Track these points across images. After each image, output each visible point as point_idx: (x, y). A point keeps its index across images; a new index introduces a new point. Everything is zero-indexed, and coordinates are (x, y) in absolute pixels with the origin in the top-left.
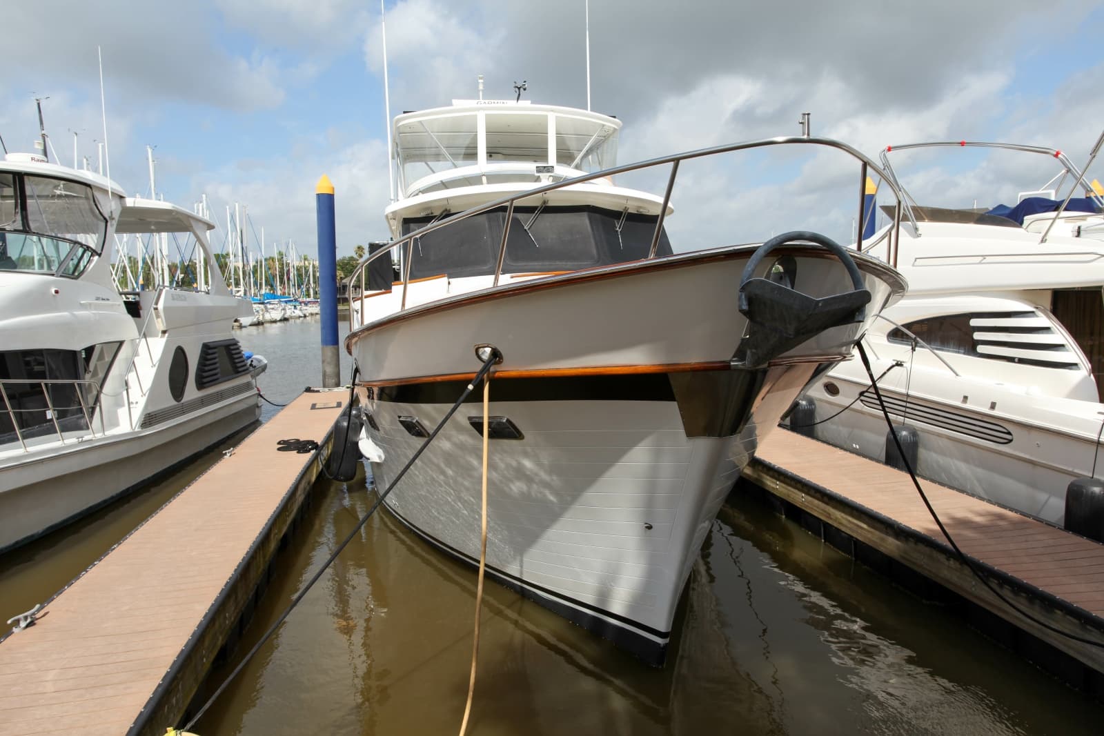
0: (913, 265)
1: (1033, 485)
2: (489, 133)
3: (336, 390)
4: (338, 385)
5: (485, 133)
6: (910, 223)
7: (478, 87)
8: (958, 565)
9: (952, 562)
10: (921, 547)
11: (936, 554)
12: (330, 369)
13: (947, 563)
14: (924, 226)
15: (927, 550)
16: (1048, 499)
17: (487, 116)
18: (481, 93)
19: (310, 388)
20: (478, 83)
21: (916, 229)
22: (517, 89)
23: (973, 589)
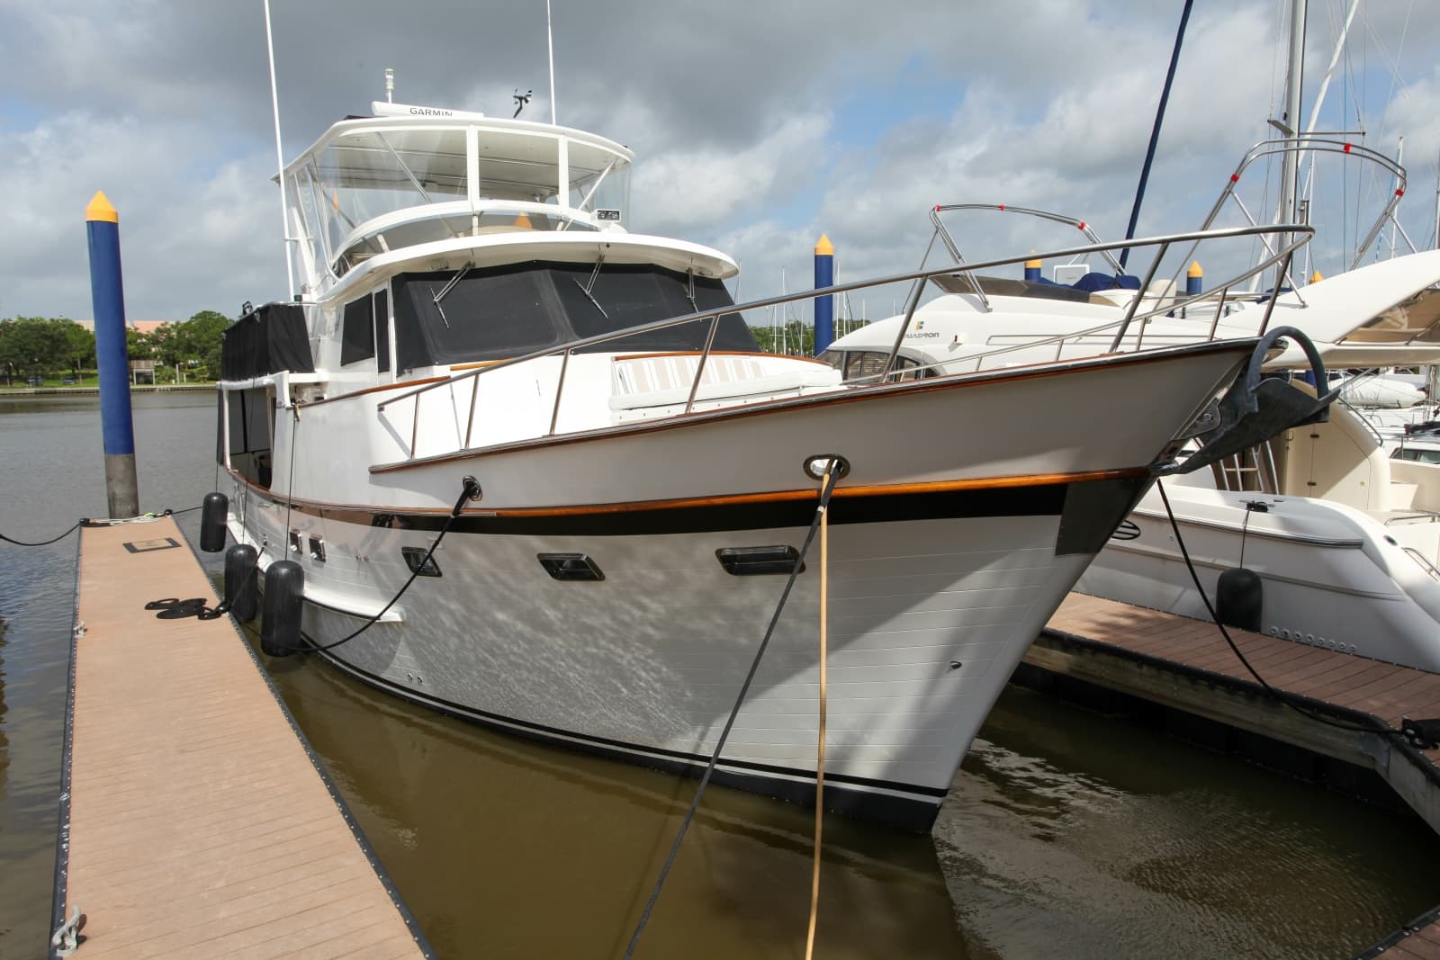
0: (987, 344)
1: (1161, 578)
2: (484, 158)
3: (135, 520)
4: (136, 513)
5: (477, 158)
6: (976, 296)
7: (386, 86)
8: (1154, 672)
9: (1145, 669)
10: (1103, 657)
11: (1121, 662)
12: (121, 491)
13: (1138, 670)
14: (993, 299)
15: (1111, 659)
16: (1182, 594)
17: (480, 133)
18: (390, 95)
19: (89, 520)
20: (386, 80)
21: (987, 303)
22: (518, 100)
23: (1175, 695)
